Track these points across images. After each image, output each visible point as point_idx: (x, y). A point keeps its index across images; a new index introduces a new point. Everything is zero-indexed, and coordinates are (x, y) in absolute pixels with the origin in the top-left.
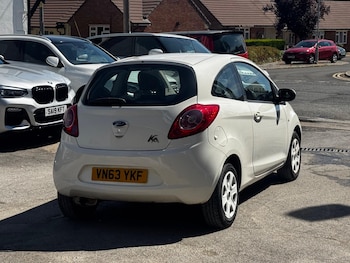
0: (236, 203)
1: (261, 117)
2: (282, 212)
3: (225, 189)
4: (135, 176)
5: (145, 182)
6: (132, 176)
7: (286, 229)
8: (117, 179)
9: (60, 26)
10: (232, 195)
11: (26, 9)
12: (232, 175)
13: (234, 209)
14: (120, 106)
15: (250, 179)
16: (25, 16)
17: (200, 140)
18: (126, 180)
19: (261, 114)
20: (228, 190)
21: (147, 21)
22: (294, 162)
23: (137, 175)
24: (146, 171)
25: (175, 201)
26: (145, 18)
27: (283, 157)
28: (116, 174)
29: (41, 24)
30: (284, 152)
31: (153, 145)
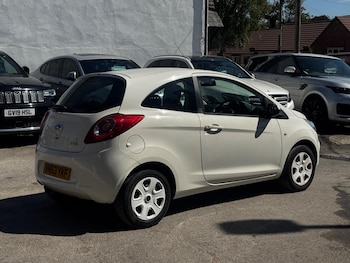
3: (138, 194)
6: (62, 173)
12: (155, 181)
13: (157, 212)
15: (201, 186)
17: (108, 146)
18: (58, 176)
19: (222, 127)
20: (145, 195)
23: (65, 172)
24: (70, 169)
28: (54, 170)
30: (275, 164)
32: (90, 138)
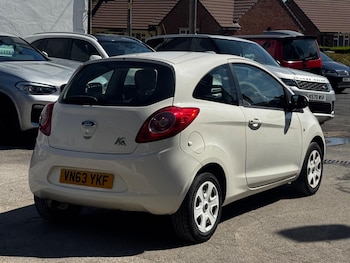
0: (215, 216)
1: (260, 125)
2: (274, 229)
3: (199, 201)
4: (101, 180)
5: (110, 187)
6: (98, 180)
7: (265, 250)
8: (84, 183)
9: (152, 28)
10: (211, 207)
11: (87, 8)
12: (211, 185)
13: (213, 223)
14: (91, 104)
15: (243, 191)
16: (85, 15)
17: (170, 145)
18: (92, 184)
19: (260, 121)
20: (204, 202)
21: (237, 25)
22: (311, 176)
23: (103, 180)
24: (113, 176)
25: (140, 210)
26: (235, 22)
27: (294, 169)
28: (82, 178)
29: (129, 26)
30: (296, 164)
31: (120, 148)
32: (143, 137)
